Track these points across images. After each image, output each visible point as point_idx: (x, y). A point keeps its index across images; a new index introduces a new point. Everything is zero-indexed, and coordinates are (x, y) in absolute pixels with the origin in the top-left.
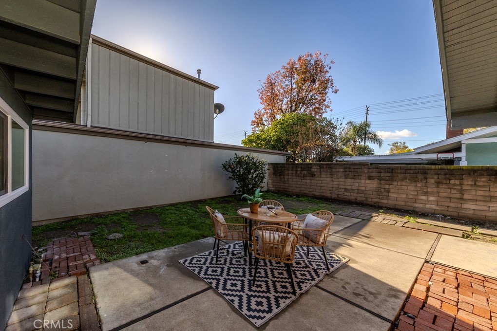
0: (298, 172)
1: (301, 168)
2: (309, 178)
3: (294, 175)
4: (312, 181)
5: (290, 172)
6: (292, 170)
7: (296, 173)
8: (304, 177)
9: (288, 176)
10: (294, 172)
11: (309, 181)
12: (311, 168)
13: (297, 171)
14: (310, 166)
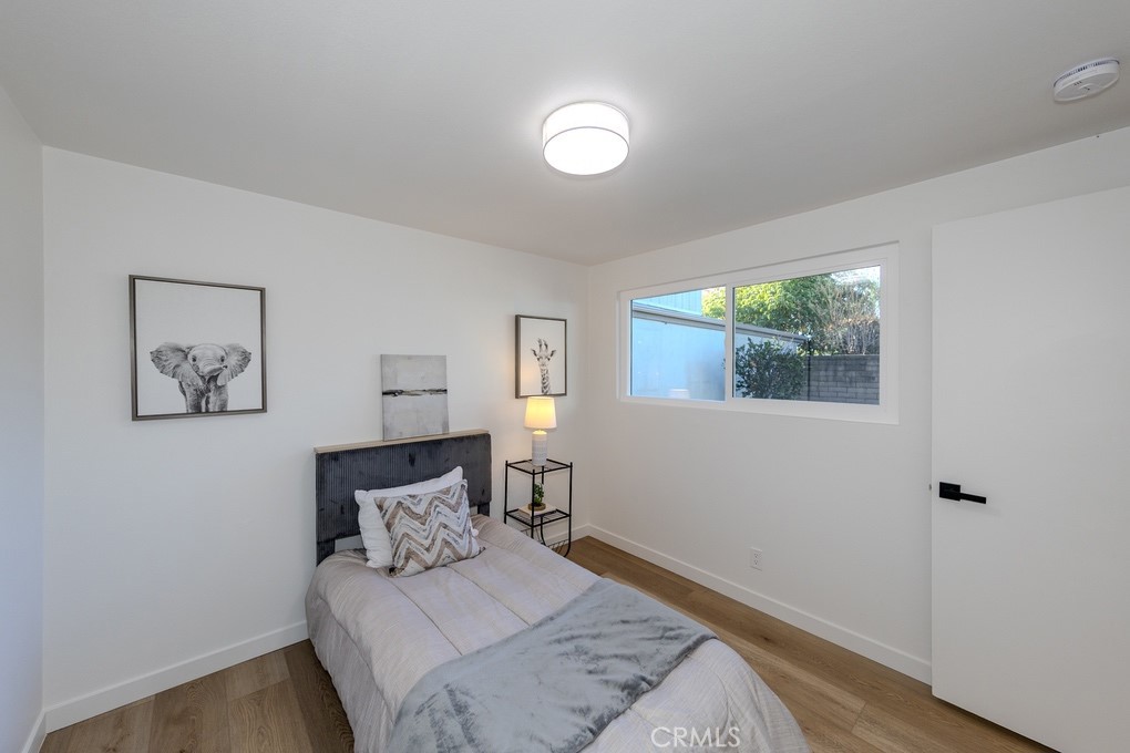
0: (840, 374)
1: (845, 365)
2: (861, 384)
3: (831, 378)
4: (869, 390)
5: (822, 373)
6: (826, 370)
7: (835, 376)
8: (851, 382)
9: (819, 381)
10: (831, 373)
11: (861, 390)
12: (865, 365)
13: (835, 371)
14: (863, 362)
